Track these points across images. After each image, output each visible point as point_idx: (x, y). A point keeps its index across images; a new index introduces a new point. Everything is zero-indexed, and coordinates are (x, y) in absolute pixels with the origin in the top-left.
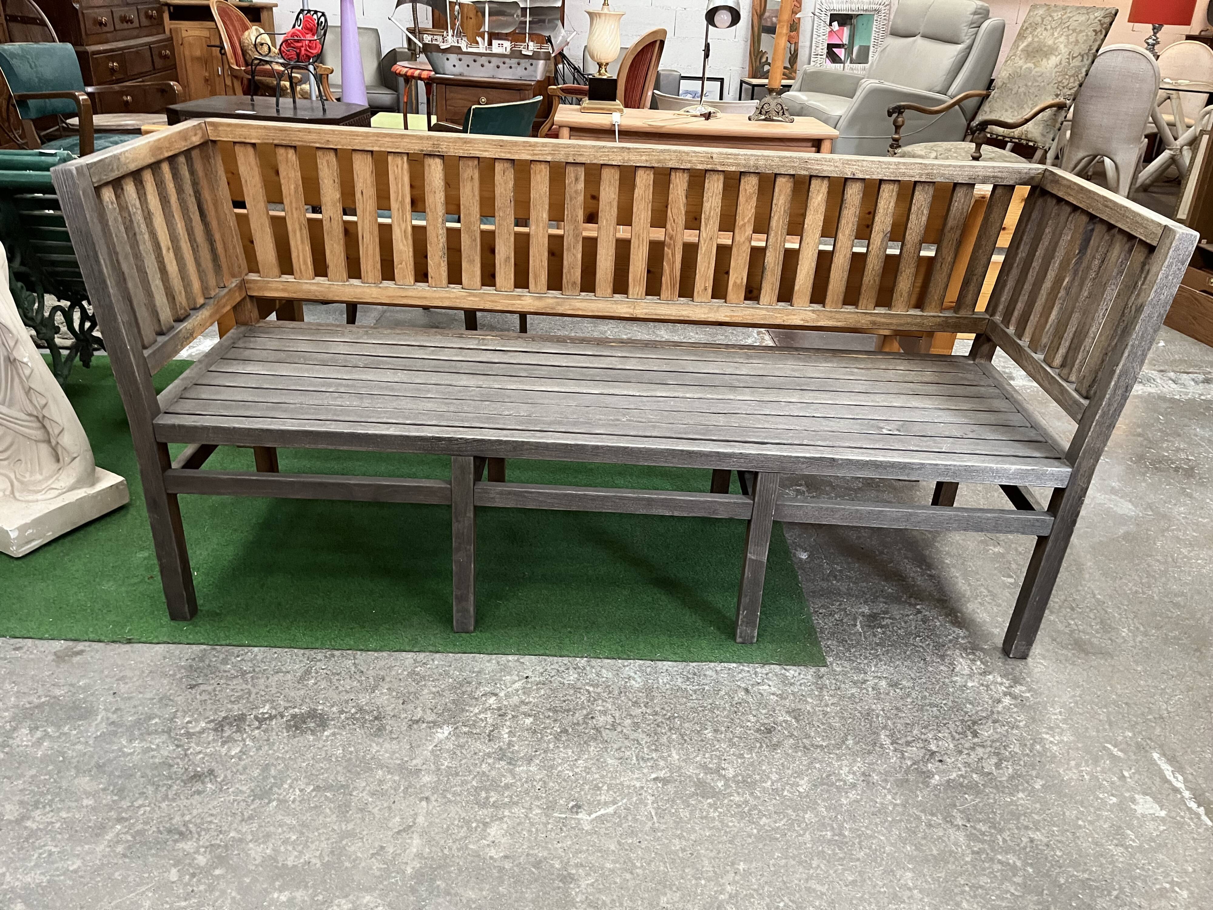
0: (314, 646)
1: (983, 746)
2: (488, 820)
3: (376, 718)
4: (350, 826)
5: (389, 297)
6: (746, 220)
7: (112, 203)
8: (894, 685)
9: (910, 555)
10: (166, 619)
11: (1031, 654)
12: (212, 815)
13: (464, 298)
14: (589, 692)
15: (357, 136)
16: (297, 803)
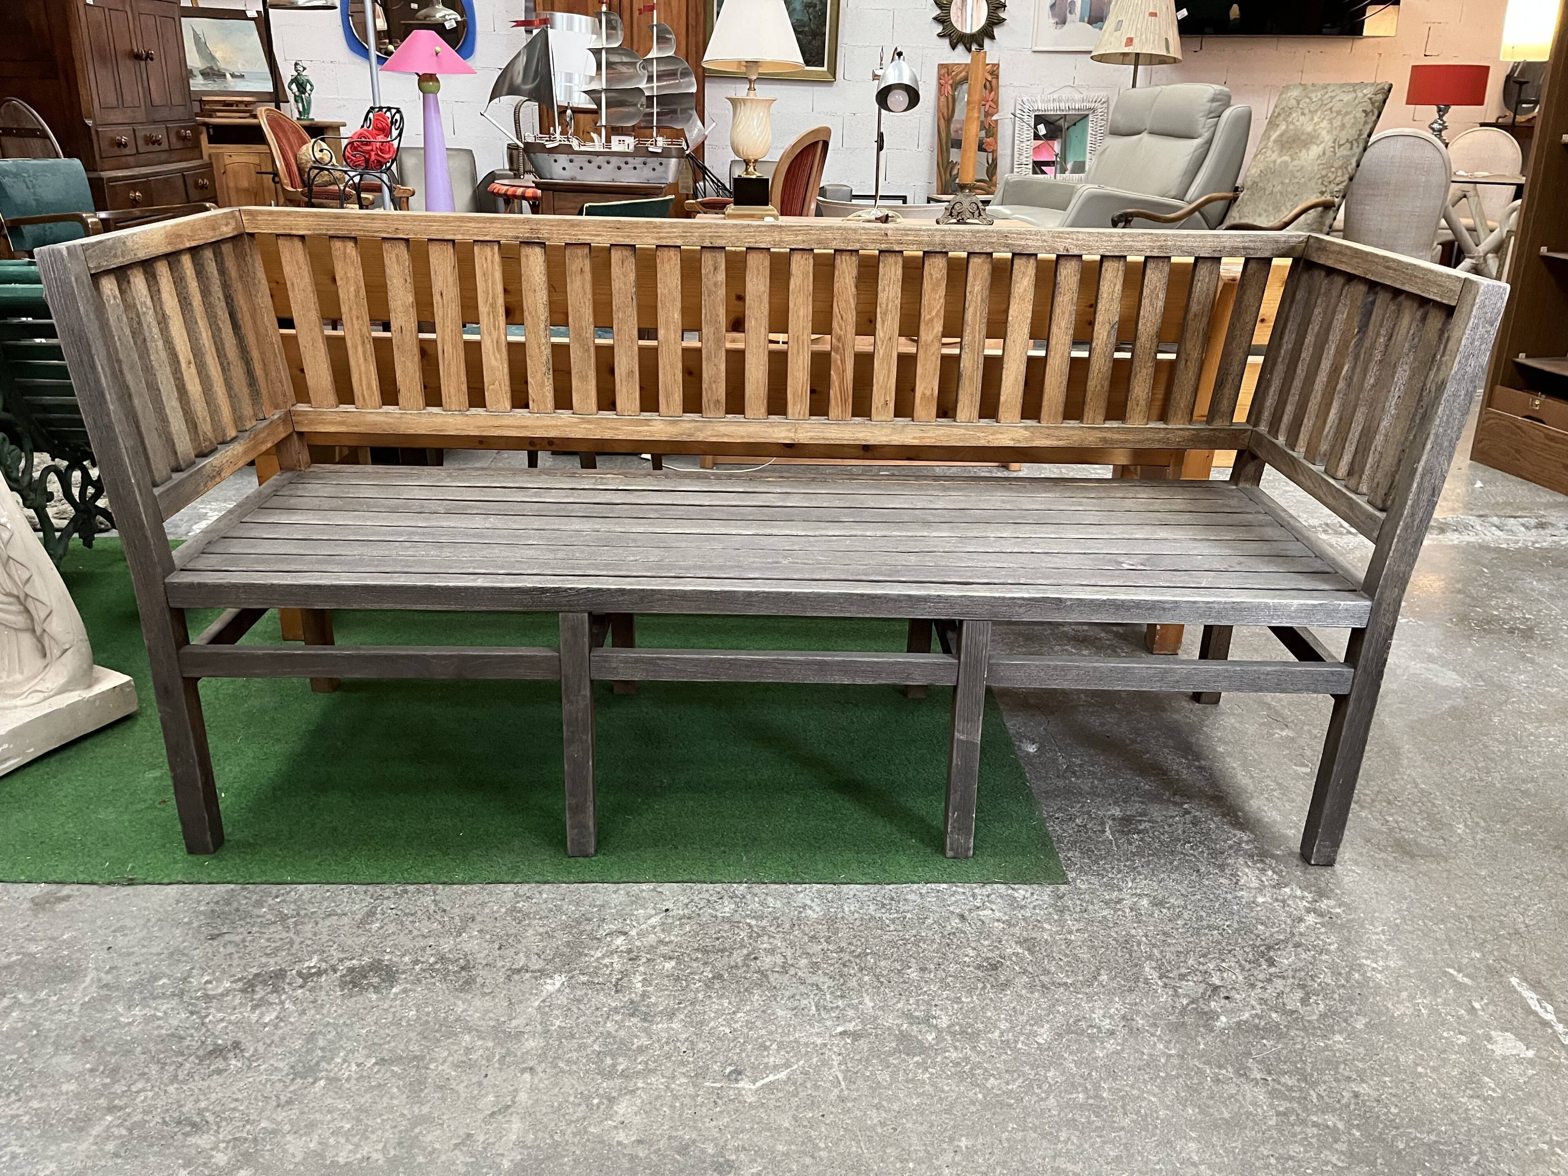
0: (380, 880)
1: (1284, 978)
2: (615, 1094)
3: (463, 968)
4: (425, 1110)
5: (479, 427)
6: (934, 314)
7: (115, 298)
8: (1159, 903)
9: (1170, 743)
10: (181, 852)
11: (1338, 859)
12: (237, 1100)
13: (576, 425)
14: (750, 926)
15: (435, 221)
16: (353, 1081)
